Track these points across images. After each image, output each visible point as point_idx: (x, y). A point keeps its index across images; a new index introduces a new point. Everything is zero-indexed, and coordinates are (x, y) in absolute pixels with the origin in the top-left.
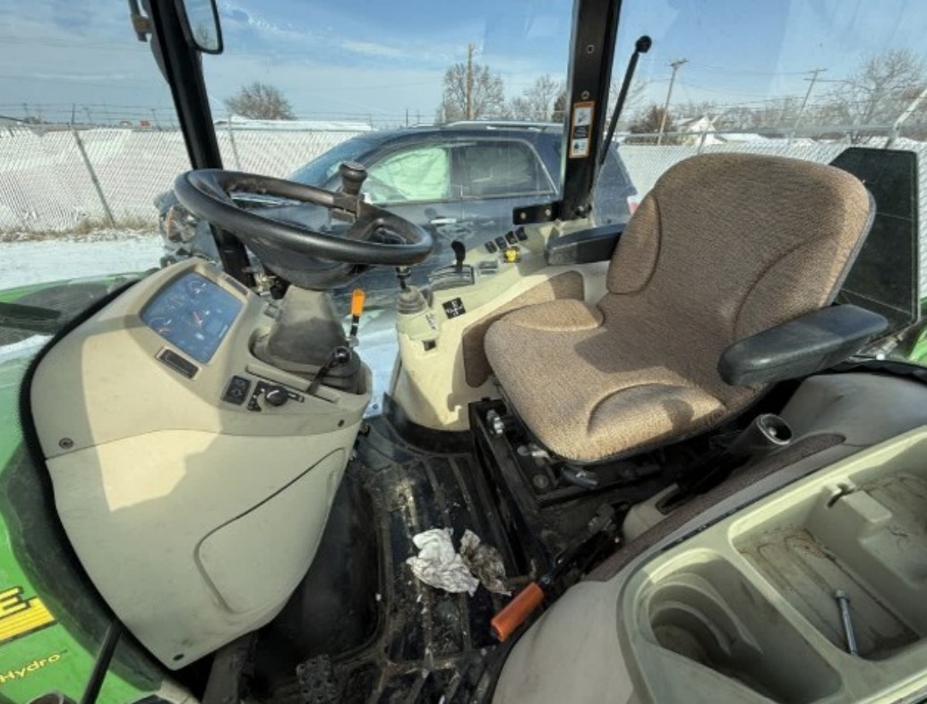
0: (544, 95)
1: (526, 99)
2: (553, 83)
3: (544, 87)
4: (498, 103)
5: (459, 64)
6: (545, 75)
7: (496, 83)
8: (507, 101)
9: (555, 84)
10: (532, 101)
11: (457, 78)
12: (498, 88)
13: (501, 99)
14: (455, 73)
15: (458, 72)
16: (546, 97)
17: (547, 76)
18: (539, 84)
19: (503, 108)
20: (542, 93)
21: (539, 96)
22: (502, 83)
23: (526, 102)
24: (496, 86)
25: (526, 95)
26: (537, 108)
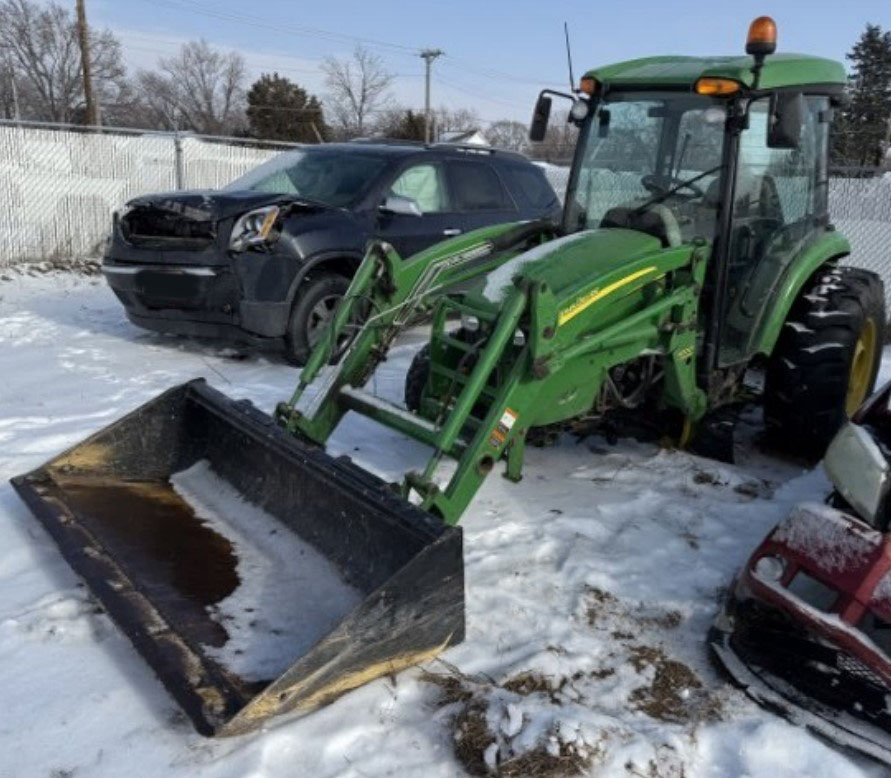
0: (202, 73)
1: (167, 76)
2: (216, 56)
3: (200, 60)
4: (111, 77)
6: (198, 41)
7: (105, 44)
8: (130, 76)
9: (220, 58)
10: (180, 82)
11: (14, 24)
12: (109, 52)
13: (119, 72)
14: (10, 17)
15: (16, 14)
16: (207, 76)
17: (203, 42)
18: (187, 53)
19: (123, 86)
20: (196, 69)
21: (192, 73)
22: (116, 44)
23: (165, 81)
24: (105, 48)
25: (165, 68)
26: (192, 92)
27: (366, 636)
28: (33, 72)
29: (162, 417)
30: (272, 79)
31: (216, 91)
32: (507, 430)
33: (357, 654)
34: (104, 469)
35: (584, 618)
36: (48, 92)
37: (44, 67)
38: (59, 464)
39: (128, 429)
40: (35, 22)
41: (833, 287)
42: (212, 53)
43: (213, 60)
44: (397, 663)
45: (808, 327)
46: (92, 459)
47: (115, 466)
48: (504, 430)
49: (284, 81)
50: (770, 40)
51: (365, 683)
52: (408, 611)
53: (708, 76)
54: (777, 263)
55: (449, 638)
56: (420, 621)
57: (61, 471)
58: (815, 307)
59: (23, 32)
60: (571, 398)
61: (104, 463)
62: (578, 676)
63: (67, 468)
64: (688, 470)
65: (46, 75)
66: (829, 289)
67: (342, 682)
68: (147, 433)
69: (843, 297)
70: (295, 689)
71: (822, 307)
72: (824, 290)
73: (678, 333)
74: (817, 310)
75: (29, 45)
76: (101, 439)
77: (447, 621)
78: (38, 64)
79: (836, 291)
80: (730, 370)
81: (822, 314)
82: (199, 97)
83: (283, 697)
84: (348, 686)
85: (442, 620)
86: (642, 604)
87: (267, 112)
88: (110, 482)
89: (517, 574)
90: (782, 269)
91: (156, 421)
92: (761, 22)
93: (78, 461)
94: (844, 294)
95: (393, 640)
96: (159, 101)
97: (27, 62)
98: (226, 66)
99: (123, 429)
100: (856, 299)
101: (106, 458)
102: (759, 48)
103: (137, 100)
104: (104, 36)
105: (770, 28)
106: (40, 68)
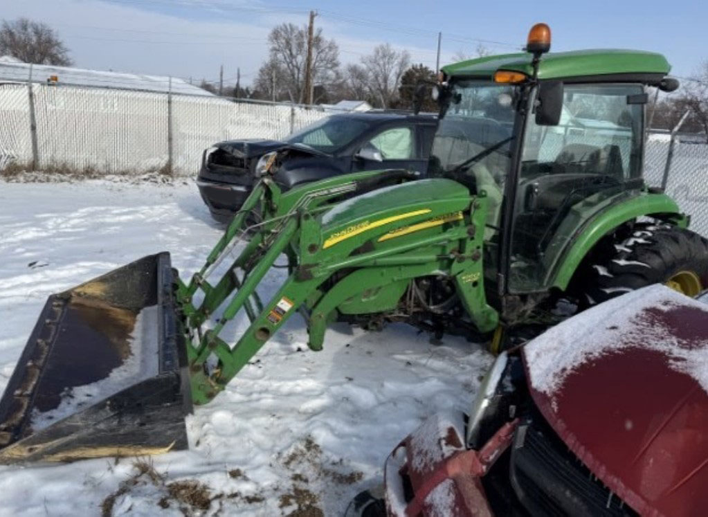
0: (384, 65)
1: (364, 66)
2: (394, 54)
3: (384, 56)
4: (331, 68)
5: (287, 24)
6: (385, 44)
7: (330, 48)
8: (342, 68)
9: (396, 55)
10: (371, 70)
11: (284, 38)
12: (332, 53)
13: (336, 65)
14: (283, 33)
15: (286, 31)
16: (387, 66)
17: (388, 45)
18: (378, 52)
19: (337, 74)
20: (381, 63)
21: (378, 64)
22: (337, 47)
23: (363, 70)
24: (330, 50)
25: (363, 62)
26: (376, 77)
27: (98, 427)
28: (290, 65)
29: (140, 272)
30: (419, 67)
31: (391, 75)
32: (284, 312)
33: (92, 437)
34: (103, 298)
35: (285, 458)
36: (296, 76)
37: (297, 63)
38: (78, 290)
39: (118, 277)
40: (295, 36)
41: (641, 241)
42: (392, 52)
43: (391, 56)
44: (123, 451)
45: (609, 271)
46: (96, 290)
47: (110, 297)
48: (281, 312)
49: (426, 68)
50: (544, 42)
51: (99, 457)
52: (133, 419)
53: (503, 70)
54: (578, 215)
55: (172, 445)
56: (144, 428)
57: (79, 294)
58: (618, 255)
59: (288, 43)
60: (372, 298)
61: (103, 294)
62: (234, 495)
63: (82, 293)
64: (477, 370)
65: (297, 67)
66: (636, 243)
67: (81, 452)
68: (131, 280)
69: (647, 250)
70: (39, 447)
71: (625, 256)
72: (631, 242)
73: (459, 262)
74: (619, 258)
75: (290, 50)
76: (103, 280)
77: (169, 433)
78: (294, 60)
79: (642, 244)
80: (529, 297)
81: (622, 262)
82: (380, 80)
83: (31, 450)
84: (85, 455)
85: (165, 431)
86: (341, 460)
87: (411, 89)
88: (103, 305)
89: (274, 416)
90: (582, 222)
91: (136, 274)
92: (538, 28)
93: (89, 291)
94: (646, 247)
95: (120, 435)
96: (357, 82)
97: (288, 60)
98: (399, 60)
99: (116, 276)
100: (657, 253)
101: (105, 291)
102: (537, 48)
103: (344, 81)
104: (331, 43)
105: (544, 33)
106: (294, 63)
